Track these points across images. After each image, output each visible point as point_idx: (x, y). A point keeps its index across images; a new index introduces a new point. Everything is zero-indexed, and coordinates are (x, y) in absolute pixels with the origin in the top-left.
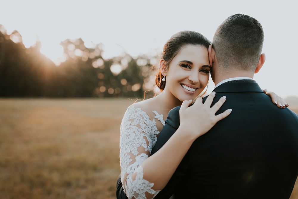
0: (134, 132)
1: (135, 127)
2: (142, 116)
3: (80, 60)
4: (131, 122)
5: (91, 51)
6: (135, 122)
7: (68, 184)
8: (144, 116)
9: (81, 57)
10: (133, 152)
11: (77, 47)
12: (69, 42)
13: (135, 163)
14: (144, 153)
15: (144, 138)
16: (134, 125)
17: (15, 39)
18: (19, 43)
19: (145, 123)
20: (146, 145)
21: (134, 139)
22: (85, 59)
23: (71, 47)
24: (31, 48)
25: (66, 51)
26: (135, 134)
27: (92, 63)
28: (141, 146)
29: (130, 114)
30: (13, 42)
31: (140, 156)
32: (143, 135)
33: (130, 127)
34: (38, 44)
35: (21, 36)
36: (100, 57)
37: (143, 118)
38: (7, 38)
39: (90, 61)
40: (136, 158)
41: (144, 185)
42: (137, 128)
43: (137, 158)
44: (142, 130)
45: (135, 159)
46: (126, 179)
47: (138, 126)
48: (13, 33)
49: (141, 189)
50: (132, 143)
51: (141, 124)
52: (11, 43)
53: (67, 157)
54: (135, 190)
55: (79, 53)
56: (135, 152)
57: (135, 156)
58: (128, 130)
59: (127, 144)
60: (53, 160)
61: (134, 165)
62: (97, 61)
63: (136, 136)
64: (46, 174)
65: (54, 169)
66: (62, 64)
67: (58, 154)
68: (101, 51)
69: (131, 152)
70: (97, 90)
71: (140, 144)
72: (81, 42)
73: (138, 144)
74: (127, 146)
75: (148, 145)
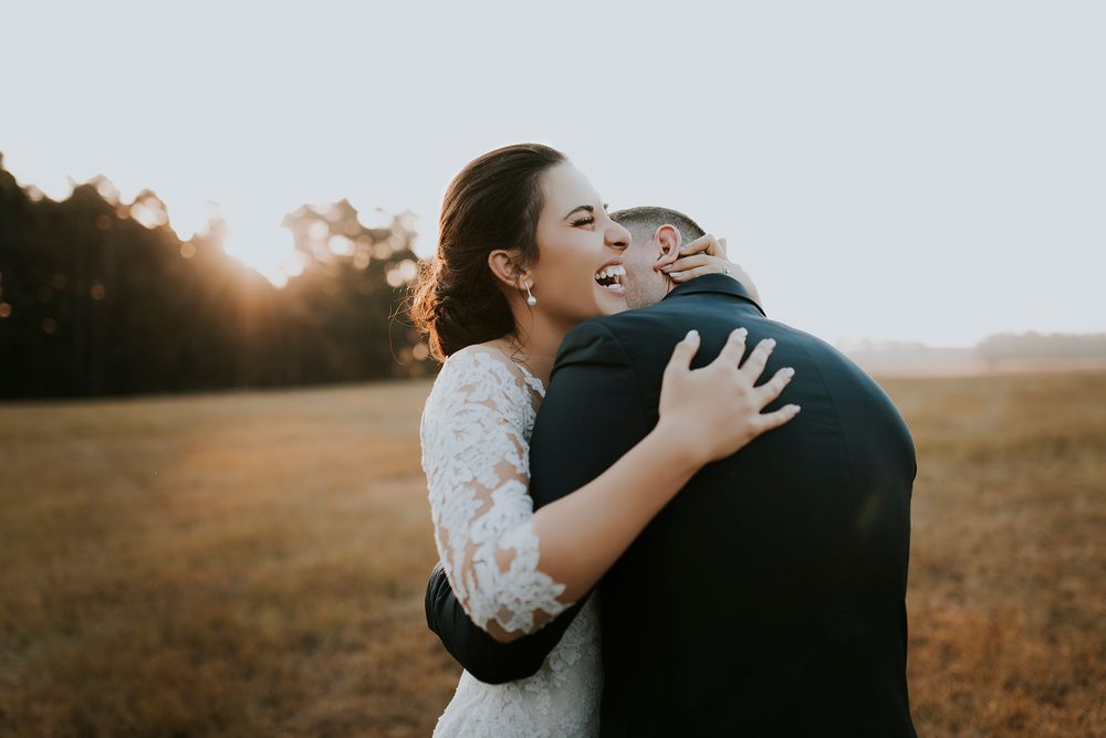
0: (479, 421)
1: (481, 407)
2: (495, 375)
3: (346, 266)
4: (465, 394)
5: (377, 237)
6: (480, 394)
7: (308, 643)
8: (499, 373)
9: (352, 258)
10: (481, 480)
11: (335, 229)
12: (310, 215)
13: (492, 509)
14: (515, 479)
15: (510, 439)
16: (478, 402)
17: (146, 218)
18: (159, 228)
19: (507, 397)
20: (517, 456)
21: (481, 441)
22: (362, 263)
23: (318, 230)
24: (196, 241)
25: (302, 243)
26: (483, 426)
27: (384, 275)
28: (504, 461)
29: (457, 373)
30: (142, 226)
31: (503, 489)
32: (505, 428)
33: (467, 406)
34: (216, 226)
35: (163, 207)
36: (408, 255)
37: (499, 381)
38: (122, 216)
39: (378, 268)
40: (492, 495)
41: (535, 589)
42: (487, 409)
43: (497, 496)
44: (502, 414)
45: (491, 500)
46: (473, 563)
47: (490, 403)
48: (139, 200)
49: (523, 599)
50: (476, 453)
51: (496, 399)
52: (134, 228)
53: (307, 559)
54: (504, 600)
55: (342, 247)
56: (489, 479)
57: (490, 491)
58: (457, 418)
59: (458, 457)
60: (262, 571)
61: (492, 516)
62: (398, 269)
63: (487, 432)
64: (239, 616)
65: (265, 597)
66: (292, 281)
67: (279, 553)
68: (410, 236)
69: (475, 479)
70: (405, 355)
71: (501, 454)
72: (347, 211)
73: (494, 454)
74: (459, 464)
75: (521, 458)
